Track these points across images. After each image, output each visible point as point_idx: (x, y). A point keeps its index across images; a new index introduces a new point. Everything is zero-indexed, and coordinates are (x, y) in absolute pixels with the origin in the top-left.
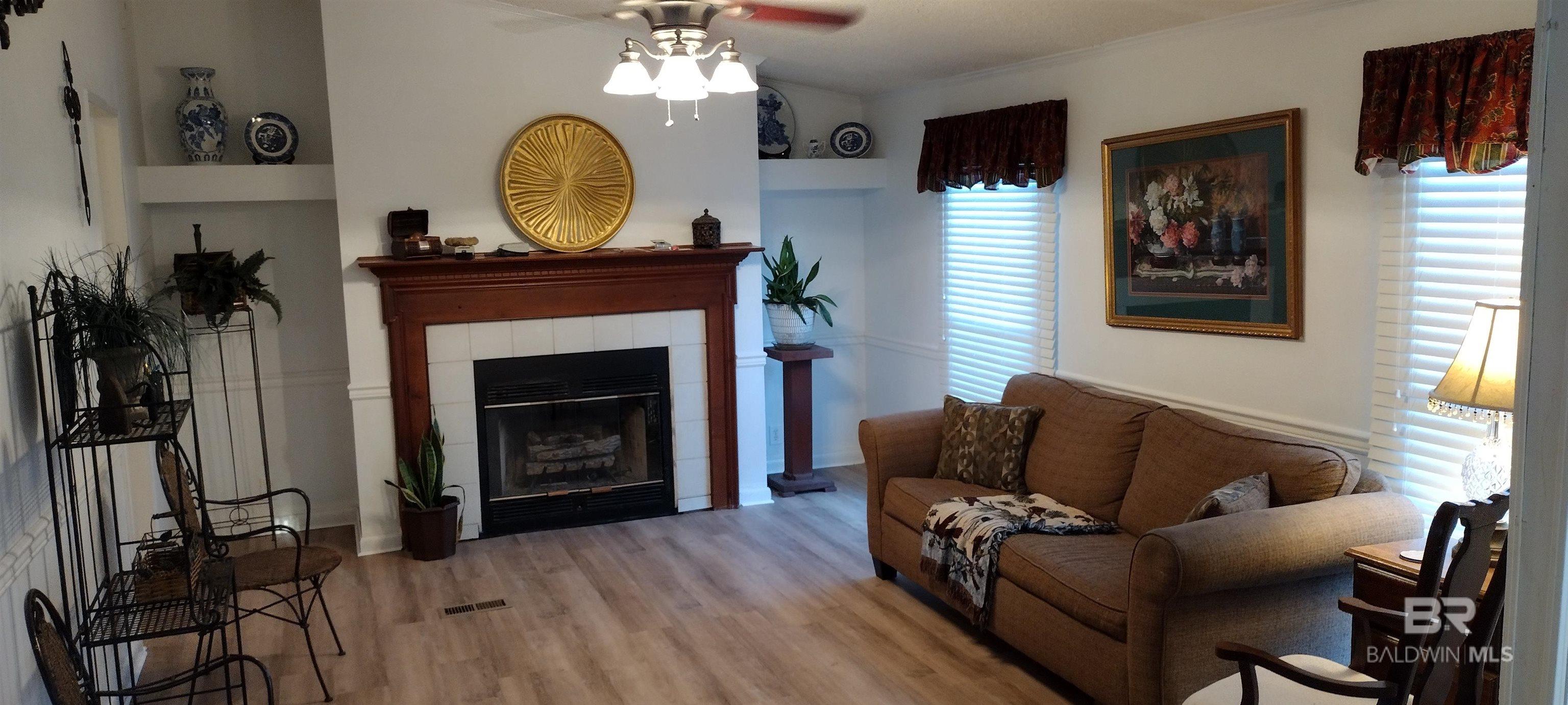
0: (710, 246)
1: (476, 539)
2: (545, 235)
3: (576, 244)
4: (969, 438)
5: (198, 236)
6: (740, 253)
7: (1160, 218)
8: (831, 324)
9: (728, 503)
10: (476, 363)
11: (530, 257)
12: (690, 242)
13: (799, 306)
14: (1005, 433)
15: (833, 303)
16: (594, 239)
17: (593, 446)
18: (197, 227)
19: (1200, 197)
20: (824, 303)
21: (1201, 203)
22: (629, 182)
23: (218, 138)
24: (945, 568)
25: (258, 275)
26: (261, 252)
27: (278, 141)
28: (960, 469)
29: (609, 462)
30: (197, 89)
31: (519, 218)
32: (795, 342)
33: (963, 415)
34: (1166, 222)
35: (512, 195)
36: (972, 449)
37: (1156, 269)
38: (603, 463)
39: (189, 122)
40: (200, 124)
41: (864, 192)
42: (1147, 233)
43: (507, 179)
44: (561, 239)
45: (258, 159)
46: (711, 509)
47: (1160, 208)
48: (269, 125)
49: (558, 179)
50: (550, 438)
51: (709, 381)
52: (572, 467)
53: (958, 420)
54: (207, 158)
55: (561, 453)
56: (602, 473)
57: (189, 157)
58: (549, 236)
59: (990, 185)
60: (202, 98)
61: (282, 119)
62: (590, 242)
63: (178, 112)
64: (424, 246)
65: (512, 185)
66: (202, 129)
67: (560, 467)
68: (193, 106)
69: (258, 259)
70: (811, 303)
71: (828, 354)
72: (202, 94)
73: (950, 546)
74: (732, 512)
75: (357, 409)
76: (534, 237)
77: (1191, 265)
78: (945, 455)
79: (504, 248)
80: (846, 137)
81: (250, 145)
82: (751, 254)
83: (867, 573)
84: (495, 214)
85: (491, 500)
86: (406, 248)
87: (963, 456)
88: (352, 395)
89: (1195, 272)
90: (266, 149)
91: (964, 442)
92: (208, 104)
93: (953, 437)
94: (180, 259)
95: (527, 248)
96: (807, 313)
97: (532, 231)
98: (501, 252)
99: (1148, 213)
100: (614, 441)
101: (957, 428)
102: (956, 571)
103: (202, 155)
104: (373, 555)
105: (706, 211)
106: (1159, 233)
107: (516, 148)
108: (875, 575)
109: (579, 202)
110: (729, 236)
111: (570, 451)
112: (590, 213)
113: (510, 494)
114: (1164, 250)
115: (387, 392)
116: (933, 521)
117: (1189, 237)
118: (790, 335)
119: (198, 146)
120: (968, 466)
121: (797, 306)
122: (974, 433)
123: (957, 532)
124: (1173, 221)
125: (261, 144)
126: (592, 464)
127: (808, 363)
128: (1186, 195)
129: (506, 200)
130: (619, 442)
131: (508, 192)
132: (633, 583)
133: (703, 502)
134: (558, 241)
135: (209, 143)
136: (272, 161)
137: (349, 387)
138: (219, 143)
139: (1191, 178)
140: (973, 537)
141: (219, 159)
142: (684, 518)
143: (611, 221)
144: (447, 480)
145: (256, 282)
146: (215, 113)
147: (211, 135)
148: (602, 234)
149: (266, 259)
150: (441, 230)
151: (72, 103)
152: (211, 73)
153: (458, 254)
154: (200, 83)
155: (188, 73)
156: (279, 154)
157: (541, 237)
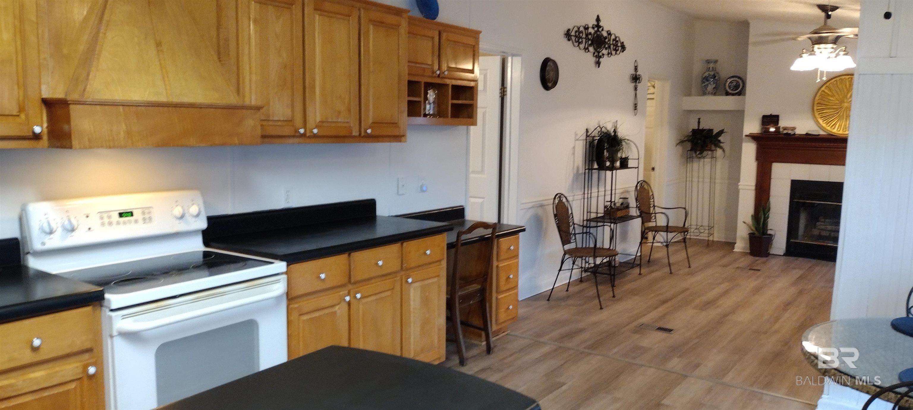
1: (780, 255)
5: (699, 122)
10: (792, 180)
11: (821, 137)
18: (699, 119)
23: (714, 86)
25: (720, 138)
26: (723, 130)
27: (737, 87)
30: (709, 68)
35: (817, 109)
39: (704, 80)
40: (708, 80)
43: (816, 103)
44: (840, 130)
45: (727, 94)
48: (733, 81)
49: (842, 102)
54: (709, 94)
55: (830, 228)
57: (704, 93)
58: (834, 128)
60: (711, 71)
61: (739, 78)
63: (701, 76)
64: (773, 130)
65: (819, 105)
66: (708, 83)
68: (706, 74)
69: (721, 132)
72: (711, 69)
75: (741, 193)
76: (825, 128)
79: (810, 132)
81: (725, 88)
85: (792, 240)
86: (766, 130)
88: (740, 187)
90: (731, 90)
92: (712, 73)
94: (694, 131)
95: (822, 133)
97: (825, 125)
98: (808, 134)
103: (707, 92)
104: (740, 252)
107: (823, 88)
113: (801, 239)
115: (754, 188)
119: (707, 89)
125: (730, 88)
129: (814, 111)
135: (710, 88)
136: (733, 95)
137: (739, 184)
138: (714, 88)
141: (715, 94)
144: (769, 227)
145: (719, 141)
146: (714, 77)
147: (711, 84)
149: (725, 132)
150: (782, 123)
151: (636, 79)
152: (716, 62)
153: (785, 134)
154: (711, 65)
155: (708, 62)
156: (737, 91)
157: (829, 128)
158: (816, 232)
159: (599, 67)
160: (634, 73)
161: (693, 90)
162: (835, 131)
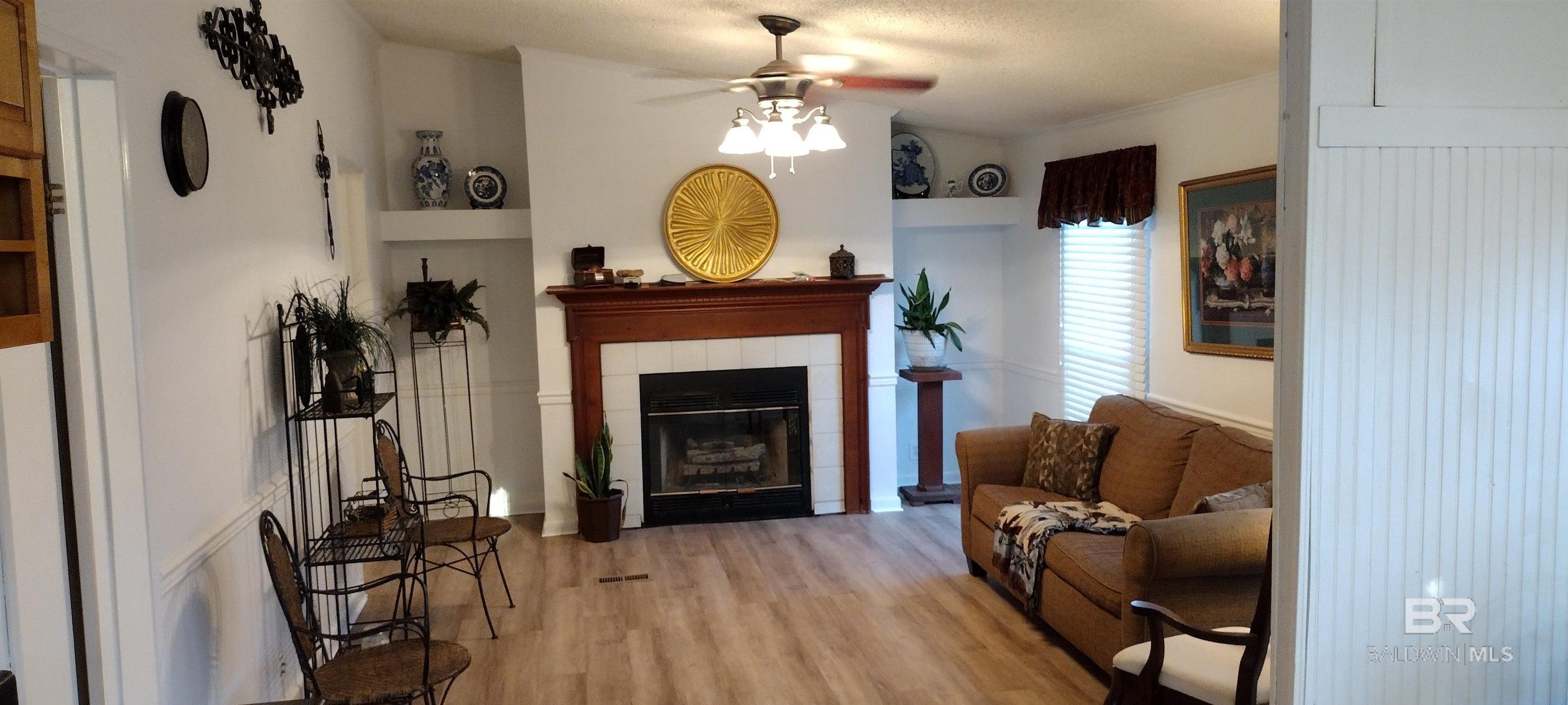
0: (845, 278)
1: (639, 528)
2: (701, 268)
3: (728, 276)
4: (1049, 451)
5: (425, 268)
6: (873, 284)
7: (1224, 253)
8: (960, 349)
9: (860, 510)
10: (641, 376)
11: (687, 286)
12: (828, 274)
13: (931, 332)
14: (1081, 447)
15: (961, 329)
16: (743, 272)
17: (740, 452)
18: (424, 260)
19: (1254, 235)
20: (954, 329)
21: (1253, 240)
22: (775, 221)
23: (444, 187)
24: (1007, 561)
25: (471, 300)
26: (475, 281)
27: (490, 190)
28: (1041, 478)
29: (755, 467)
30: (428, 148)
31: (679, 253)
32: (928, 364)
33: (1046, 430)
34: (1228, 257)
35: (674, 233)
36: (1052, 461)
37: (1221, 300)
38: (749, 467)
39: (421, 175)
40: (430, 176)
41: (1002, 228)
42: (1215, 269)
43: (669, 221)
44: (714, 271)
45: (474, 205)
46: (845, 513)
47: (1224, 245)
48: (483, 176)
49: (713, 219)
50: (705, 444)
51: (843, 398)
52: (722, 470)
53: (1042, 434)
54: (434, 204)
55: (713, 458)
56: (750, 477)
57: (421, 204)
58: (704, 268)
59: (1093, 222)
60: (432, 156)
61: (494, 171)
62: (740, 273)
63: (413, 167)
64: (599, 277)
65: (674, 225)
66: (430, 180)
67: (711, 470)
68: (424, 162)
69: (472, 287)
70: (940, 329)
71: (957, 376)
72: (431, 152)
73: (1012, 543)
74: (863, 517)
75: (545, 412)
76: (691, 270)
77: (1247, 297)
78: (1029, 466)
79: (666, 279)
80: (983, 178)
81: (468, 193)
82: (882, 284)
83: (961, 570)
84: (661, 250)
85: (652, 495)
86: (585, 278)
87: (1044, 467)
88: (540, 401)
89: (1250, 303)
90: (481, 197)
91: (1045, 455)
92: (436, 160)
93: (1036, 451)
94: (411, 285)
95: (685, 279)
96: (938, 339)
97: (689, 264)
98: (663, 283)
99: (1214, 248)
100: (758, 449)
101: (1040, 442)
102: (1015, 564)
103: (430, 201)
104: (554, 536)
105: (842, 246)
106: (1223, 267)
107: (678, 193)
108: (968, 572)
109: (731, 239)
110: (863, 269)
111: (721, 456)
112: (740, 248)
113: (668, 490)
114: (1227, 283)
115: (569, 399)
116: (1003, 520)
117: (1246, 271)
118: (922, 358)
119: (428, 194)
120: (1048, 475)
121: (929, 333)
122: (1055, 446)
123: (1017, 529)
124: (1233, 256)
125: (477, 192)
126: (739, 468)
127: (939, 385)
128: (1242, 232)
129: (669, 238)
130: (764, 450)
131: (671, 231)
132: (757, 568)
133: (837, 507)
134: (712, 272)
135: (436, 192)
136: (486, 206)
137: (538, 394)
138: (444, 192)
139: (1246, 217)
140: (1029, 534)
141: (444, 205)
142: (819, 520)
143: (758, 256)
144: (613, 475)
145: (471, 306)
146: (441, 167)
147: (437, 185)
148: (750, 267)
149: (480, 286)
150: (614, 263)
151: (323, 167)
152: (439, 135)
153: (626, 284)
154: (431, 143)
155: (422, 135)
156: (491, 200)
157: (699, 269)
159: (271, 131)
160: (318, 152)
161: (392, 198)
162: (708, 273)
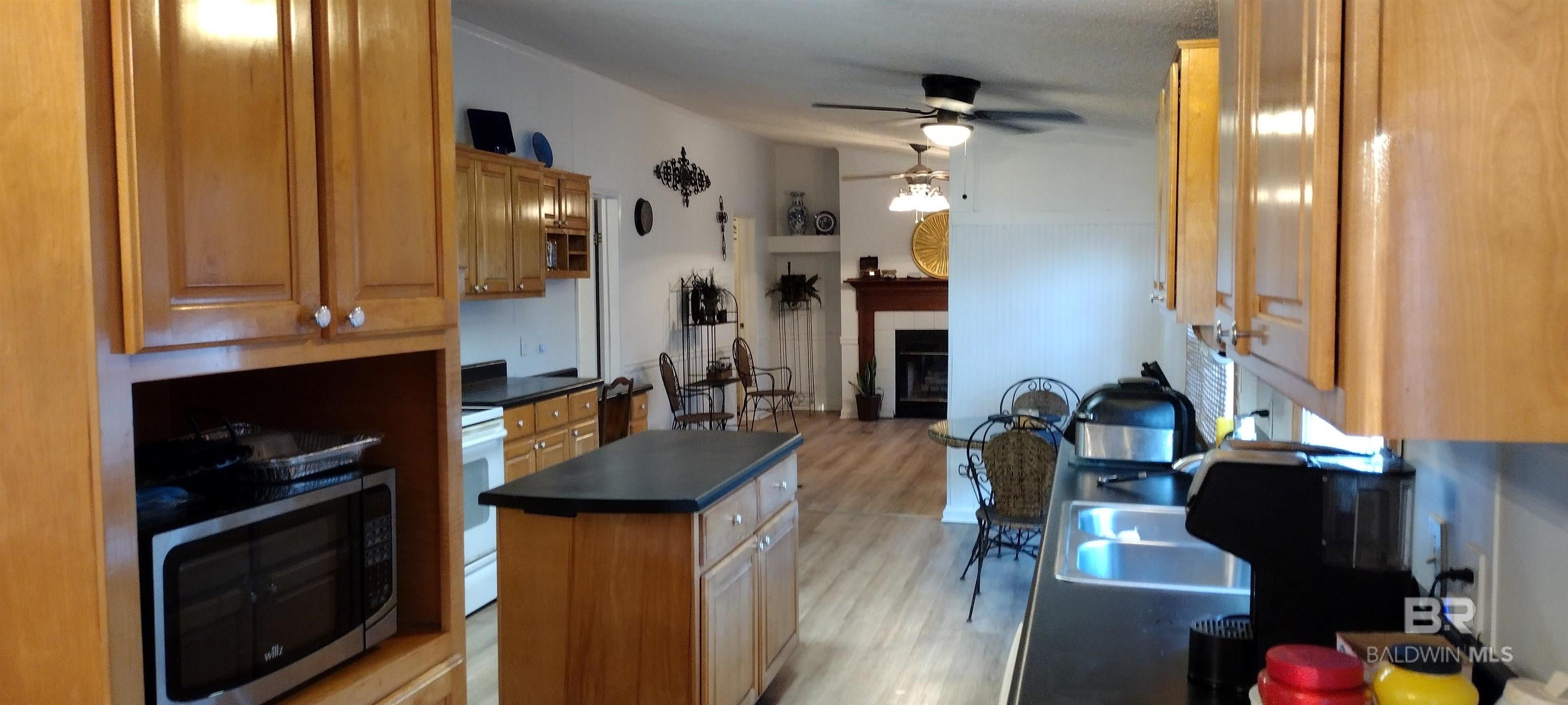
1: (890, 419)
2: (932, 270)
5: (789, 267)
10: (897, 332)
11: (922, 280)
18: (789, 263)
23: (802, 223)
25: (814, 286)
26: (817, 275)
27: (828, 224)
30: (796, 202)
31: (919, 261)
35: (917, 250)
39: (791, 216)
40: (795, 217)
43: (915, 242)
44: (940, 272)
45: (818, 233)
48: (824, 217)
49: (941, 242)
50: (936, 374)
54: (797, 233)
55: (939, 382)
57: (791, 232)
58: (934, 270)
60: (798, 206)
61: (827, 212)
63: (788, 212)
64: (872, 273)
65: (918, 245)
66: (796, 220)
67: (937, 389)
68: (793, 210)
69: (815, 279)
72: (798, 203)
75: (844, 346)
79: (911, 276)
81: (815, 226)
84: (909, 258)
85: (900, 401)
86: (867, 275)
88: (842, 342)
90: (823, 229)
92: (799, 209)
94: (783, 277)
95: (923, 276)
97: (926, 268)
98: (908, 278)
103: (795, 231)
104: (845, 419)
107: (921, 228)
113: (911, 398)
115: (857, 342)
119: (795, 227)
125: (820, 226)
129: (914, 253)
131: (915, 249)
134: (938, 272)
135: (799, 226)
136: (825, 234)
137: (840, 338)
138: (803, 226)
141: (804, 233)
144: (877, 385)
145: (814, 289)
146: (802, 212)
147: (799, 221)
149: (819, 278)
150: (882, 267)
151: (722, 218)
152: (802, 195)
153: (886, 278)
154: (798, 199)
155: (794, 195)
156: (828, 230)
157: (930, 271)
158: (925, 388)
159: (687, 206)
160: (719, 210)
161: (778, 227)
162: (936, 273)
